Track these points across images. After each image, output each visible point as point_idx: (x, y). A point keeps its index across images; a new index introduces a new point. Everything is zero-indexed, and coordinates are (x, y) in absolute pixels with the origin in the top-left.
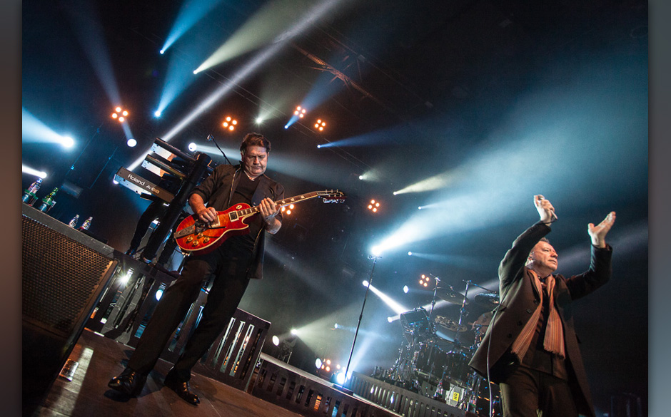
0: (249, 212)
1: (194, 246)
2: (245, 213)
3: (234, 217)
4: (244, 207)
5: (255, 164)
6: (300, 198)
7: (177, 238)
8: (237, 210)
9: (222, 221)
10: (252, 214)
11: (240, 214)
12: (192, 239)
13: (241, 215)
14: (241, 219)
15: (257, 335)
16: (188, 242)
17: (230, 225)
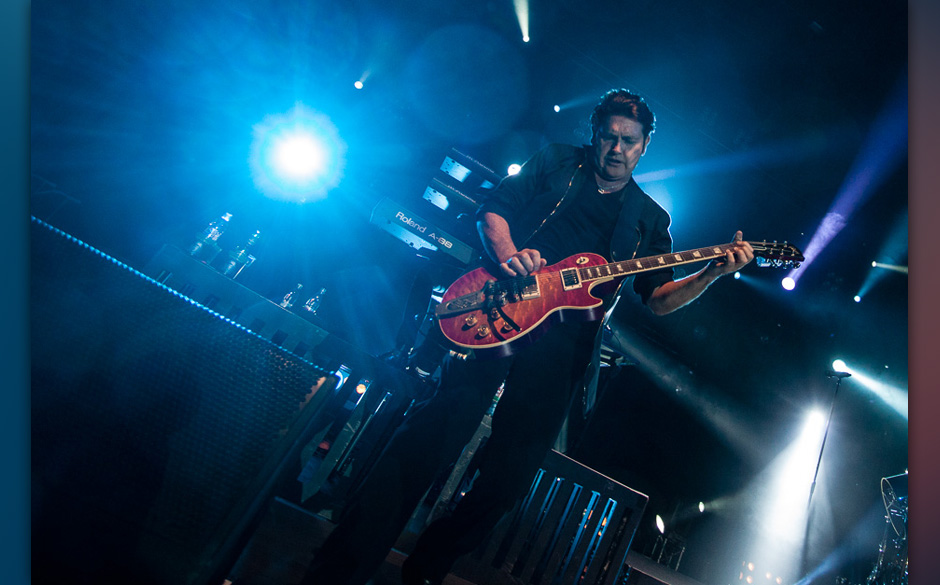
0: (605, 273)
1: (479, 338)
2: (595, 275)
3: (571, 280)
4: (593, 262)
5: (612, 153)
6: (713, 253)
7: (443, 317)
8: (578, 265)
9: (545, 288)
10: (610, 278)
11: (584, 275)
12: (475, 320)
13: (587, 277)
14: (586, 285)
15: (622, 520)
16: (466, 328)
17: (564, 298)
